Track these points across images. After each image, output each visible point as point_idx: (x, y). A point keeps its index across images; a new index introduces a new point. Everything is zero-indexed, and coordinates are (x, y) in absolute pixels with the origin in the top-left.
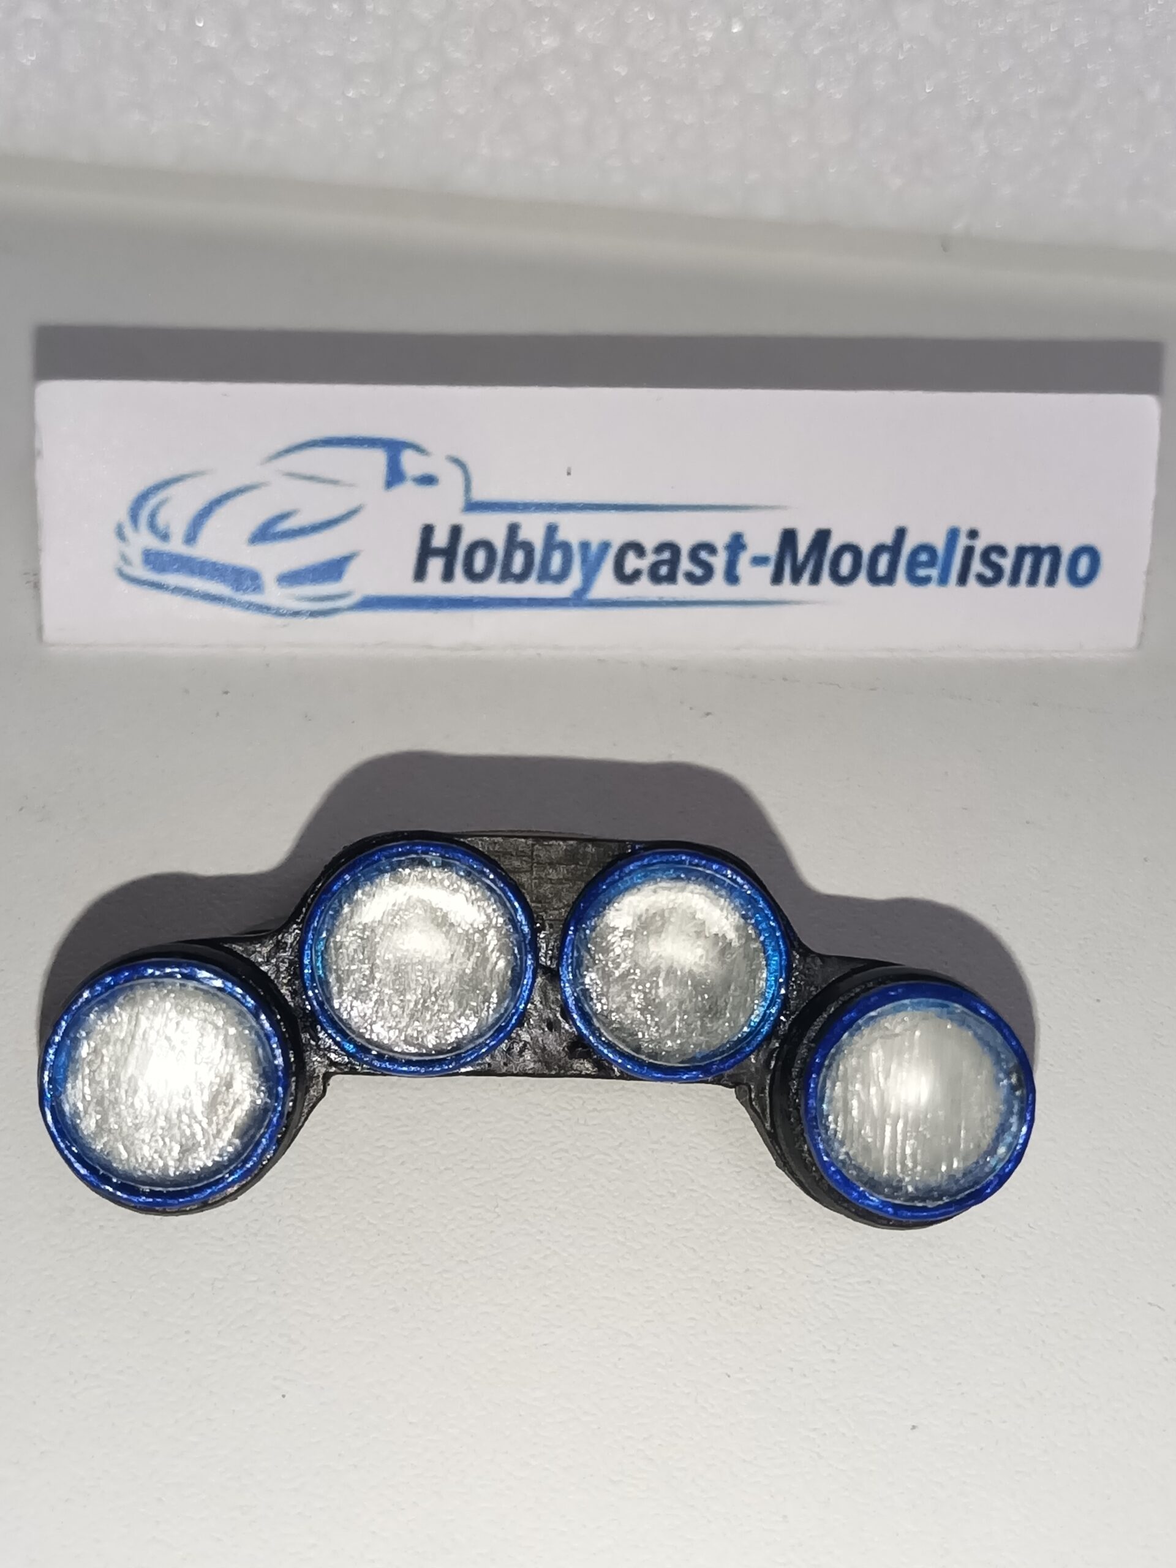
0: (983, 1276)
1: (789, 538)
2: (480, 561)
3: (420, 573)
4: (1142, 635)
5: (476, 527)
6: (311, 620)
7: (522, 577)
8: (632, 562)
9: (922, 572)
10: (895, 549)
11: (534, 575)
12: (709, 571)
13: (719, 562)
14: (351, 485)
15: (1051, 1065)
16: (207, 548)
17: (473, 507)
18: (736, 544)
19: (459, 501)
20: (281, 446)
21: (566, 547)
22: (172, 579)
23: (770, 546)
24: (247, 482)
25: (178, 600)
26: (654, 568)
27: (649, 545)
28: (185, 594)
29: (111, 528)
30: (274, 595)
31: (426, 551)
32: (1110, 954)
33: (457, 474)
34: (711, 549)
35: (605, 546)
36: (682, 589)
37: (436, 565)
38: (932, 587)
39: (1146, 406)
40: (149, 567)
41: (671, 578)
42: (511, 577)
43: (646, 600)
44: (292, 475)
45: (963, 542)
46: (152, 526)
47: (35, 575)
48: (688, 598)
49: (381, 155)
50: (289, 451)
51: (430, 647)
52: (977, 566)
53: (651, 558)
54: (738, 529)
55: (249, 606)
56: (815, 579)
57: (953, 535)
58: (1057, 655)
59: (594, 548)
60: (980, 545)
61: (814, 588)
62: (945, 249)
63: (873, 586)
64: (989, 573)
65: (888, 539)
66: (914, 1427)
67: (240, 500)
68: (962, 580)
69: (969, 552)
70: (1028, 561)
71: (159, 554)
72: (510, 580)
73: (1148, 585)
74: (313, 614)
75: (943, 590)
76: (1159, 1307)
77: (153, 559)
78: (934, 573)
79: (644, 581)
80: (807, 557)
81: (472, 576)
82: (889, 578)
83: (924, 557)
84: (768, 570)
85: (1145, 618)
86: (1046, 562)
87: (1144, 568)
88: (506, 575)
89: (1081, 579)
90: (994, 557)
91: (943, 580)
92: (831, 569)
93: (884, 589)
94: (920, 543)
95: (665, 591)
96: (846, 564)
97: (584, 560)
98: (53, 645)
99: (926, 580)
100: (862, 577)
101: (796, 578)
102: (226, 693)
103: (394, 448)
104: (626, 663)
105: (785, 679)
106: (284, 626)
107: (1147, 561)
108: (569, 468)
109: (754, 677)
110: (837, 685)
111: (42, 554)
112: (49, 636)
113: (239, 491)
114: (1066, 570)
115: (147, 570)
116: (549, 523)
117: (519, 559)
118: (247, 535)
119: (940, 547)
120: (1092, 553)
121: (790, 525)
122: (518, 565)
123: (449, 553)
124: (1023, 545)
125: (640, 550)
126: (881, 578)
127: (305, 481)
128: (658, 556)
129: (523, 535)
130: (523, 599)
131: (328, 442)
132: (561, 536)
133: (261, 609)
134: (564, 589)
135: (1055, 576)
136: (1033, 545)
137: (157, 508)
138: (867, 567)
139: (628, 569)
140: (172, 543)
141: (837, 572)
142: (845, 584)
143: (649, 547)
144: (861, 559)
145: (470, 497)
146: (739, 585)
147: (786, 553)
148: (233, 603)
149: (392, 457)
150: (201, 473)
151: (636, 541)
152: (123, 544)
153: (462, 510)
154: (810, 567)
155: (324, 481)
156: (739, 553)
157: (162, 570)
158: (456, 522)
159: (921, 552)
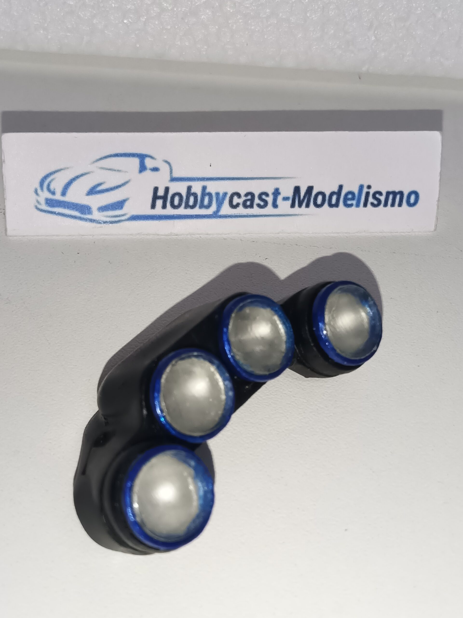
1: (297, 190)
2: (176, 201)
3: (153, 206)
4: (436, 226)
5: (175, 188)
6: (111, 225)
7: (193, 207)
8: (236, 200)
9: (349, 202)
10: (339, 193)
11: (198, 206)
12: (266, 203)
13: (270, 200)
14: (126, 172)
16: (70, 197)
17: (173, 179)
18: (277, 192)
19: (169, 178)
20: (98, 157)
21: (210, 195)
22: (57, 210)
23: (290, 194)
24: (85, 171)
25: (60, 218)
26: (245, 202)
27: (243, 193)
28: (62, 216)
29: (33, 190)
30: (96, 215)
31: (155, 197)
32: (423, 348)
33: (167, 166)
34: (267, 195)
35: (225, 194)
36: (256, 210)
37: (159, 203)
38: (354, 208)
39: (436, 135)
40: (47, 205)
41: (251, 206)
43: (242, 215)
44: (102, 168)
45: (365, 190)
46: (49, 189)
47: (4, 209)
48: (258, 214)
49: (138, 46)
50: (101, 159)
51: (158, 235)
52: (371, 200)
53: (243, 198)
54: (278, 186)
55: (86, 220)
56: (308, 206)
57: (361, 187)
58: (403, 234)
59: (221, 195)
60: (372, 191)
61: (307, 209)
62: (360, 78)
63: (330, 208)
64: (376, 202)
65: (336, 189)
66: (346, 530)
67: (82, 178)
68: (365, 205)
69: (368, 194)
70: (391, 197)
71: (51, 200)
72: (188, 208)
73: (438, 206)
74: (112, 222)
75: (358, 209)
77: (50, 202)
78: (354, 202)
79: (241, 208)
80: (304, 197)
81: (174, 206)
82: (337, 205)
83: (350, 196)
84: (289, 202)
85: (437, 219)
86: (398, 197)
87: (437, 200)
88: (187, 206)
89: (412, 203)
90: (377, 196)
91: (358, 205)
92: (314, 201)
93: (334, 209)
94: (348, 191)
95: (249, 211)
96: (320, 200)
97: (217, 199)
98: (11, 236)
99: (351, 205)
100: (326, 205)
101: (300, 206)
102: (78, 253)
103: (142, 157)
104: (235, 240)
105: (297, 245)
106: (100, 227)
107: (437, 196)
108: (211, 164)
109: (284, 244)
110: (317, 247)
111: (6, 201)
112: (9, 232)
113: (82, 175)
114: (406, 200)
115: (47, 206)
116: (203, 185)
117: (192, 199)
118: (85, 192)
119: (356, 192)
120: (416, 193)
121: (297, 185)
122: (191, 202)
123: (164, 198)
124: (389, 191)
125: (239, 195)
126: (333, 204)
127: (108, 171)
128: (246, 197)
129: (193, 191)
130: (194, 215)
131: (116, 155)
132: (208, 191)
133: (91, 221)
134: (210, 211)
135: (402, 203)
136: (393, 191)
137: (50, 182)
138: (328, 200)
139: (235, 203)
140: (56, 195)
141: (317, 203)
142: (319, 207)
143: (242, 194)
144: (326, 198)
145: (172, 176)
146: (278, 208)
147: (296, 196)
148: (81, 219)
149: (141, 160)
150: (68, 168)
151: (237, 192)
152: (37, 196)
153: (169, 181)
154: (306, 200)
155: (115, 170)
156: (278, 196)
157: (53, 206)
158: (167, 186)
159: (349, 194)
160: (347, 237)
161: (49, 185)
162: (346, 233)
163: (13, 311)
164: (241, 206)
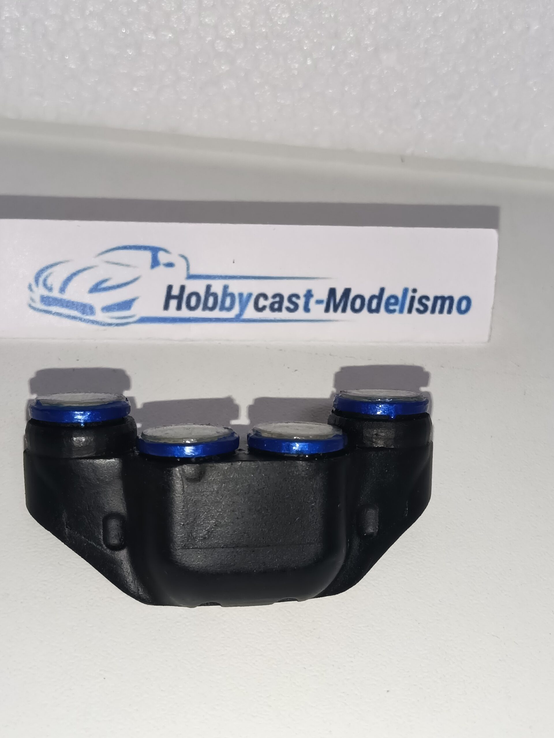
0: (419, 623)
1: (332, 292)
2: (193, 301)
3: (166, 307)
4: (490, 336)
5: (192, 286)
6: (116, 328)
7: (212, 309)
8: (262, 302)
9: (392, 308)
10: (380, 297)
11: (218, 308)
12: (296, 306)
13: (301, 302)
14: (135, 267)
15: (450, 529)
16: (70, 295)
17: (190, 277)
18: (309, 295)
19: (185, 275)
20: (104, 249)
21: (232, 295)
22: (54, 309)
23: (324, 296)
24: (89, 265)
25: (56, 318)
26: (272, 304)
27: (270, 294)
28: (59, 316)
29: (26, 285)
30: (100, 316)
31: (169, 297)
33: (183, 262)
34: (297, 297)
35: (250, 295)
36: (284, 314)
37: (173, 303)
38: (396, 314)
39: (492, 233)
40: (43, 303)
41: (280, 309)
42: (207, 308)
43: (269, 319)
44: (108, 262)
45: (410, 294)
46: (45, 285)
48: (287, 318)
49: (148, 117)
50: (107, 251)
51: (171, 340)
52: (416, 305)
53: (270, 301)
54: (309, 287)
55: (88, 321)
56: (344, 310)
57: (406, 291)
58: (452, 345)
59: (245, 295)
60: (417, 296)
61: (343, 314)
62: (402, 162)
63: (369, 313)
64: (422, 308)
65: (377, 293)
66: (388, 691)
67: (85, 273)
68: (410, 311)
69: (413, 298)
70: (439, 302)
71: (48, 298)
72: (207, 310)
73: (493, 314)
74: (117, 325)
75: (401, 315)
76: (498, 637)
77: (45, 300)
78: (397, 308)
79: (267, 311)
80: (341, 300)
81: (190, 308)
82: (377, 310)
83: (392, 301)
84: (323, 306)
85: (491, 328)
86: (447, 303)
87: (491, 306)
88: (206, 308)
89: (463, 311)
90: (424, 301)
91: (401, 311)
92: (351, 306)
93: (375, 315)
94: (391, 295)
95: (277, 315)
96: (358, 304)
97: (240, 301)
99: (394, 311)
100: (365, 309)
101: (335, 310)
102: (78, 360)
103: (155, 251)
104: (259, 347)
105: (331, 355)
106: (104, 330)
107: (492, 303)
108: (234, 260)
109: (316, 354)
110: (354, 358)
113: (84, 270)
114: (456, 307)
115: (42, 305)
116: (225, 285)
117: (211, 301)
118: (88, 289)
119: (400, 296)
120: (468, 299)
121: (333, 286)
122: (210, 303)
123: (179, 298)
124: (437, 295)
125: (265, 297)
126: (374, 310)
127: (114, 265)
128: (274, 299)
129: (213, 290)
130: (213, 318)
131: (125, 248)
132: (230, 290)
133: (93, 322)
134: (231, 314)
135: (451, 310)
136: (441, 296)
137: (47, 277)
138: (367, 305)
139: (261, 305)
140: (54, 292)
141: (354, 307)
142: (357, 313)
144: (365, 301)
145: (189, 273)
146: (310, 313)
147: (331, 298)
148: (81, 319)
149: (154, 254)
150: (67, 261)
151: (264, 293)
152: (31, 293)
153: (186, 278)
154: (342, 305)
155: (122, 265)
156: (310, 298)
157: (50, 305)
158: (182, 284)
159: (391, 299)
160: (388, 347)
161: (45, 280)
162: (387, 342)
164: (268, 310)
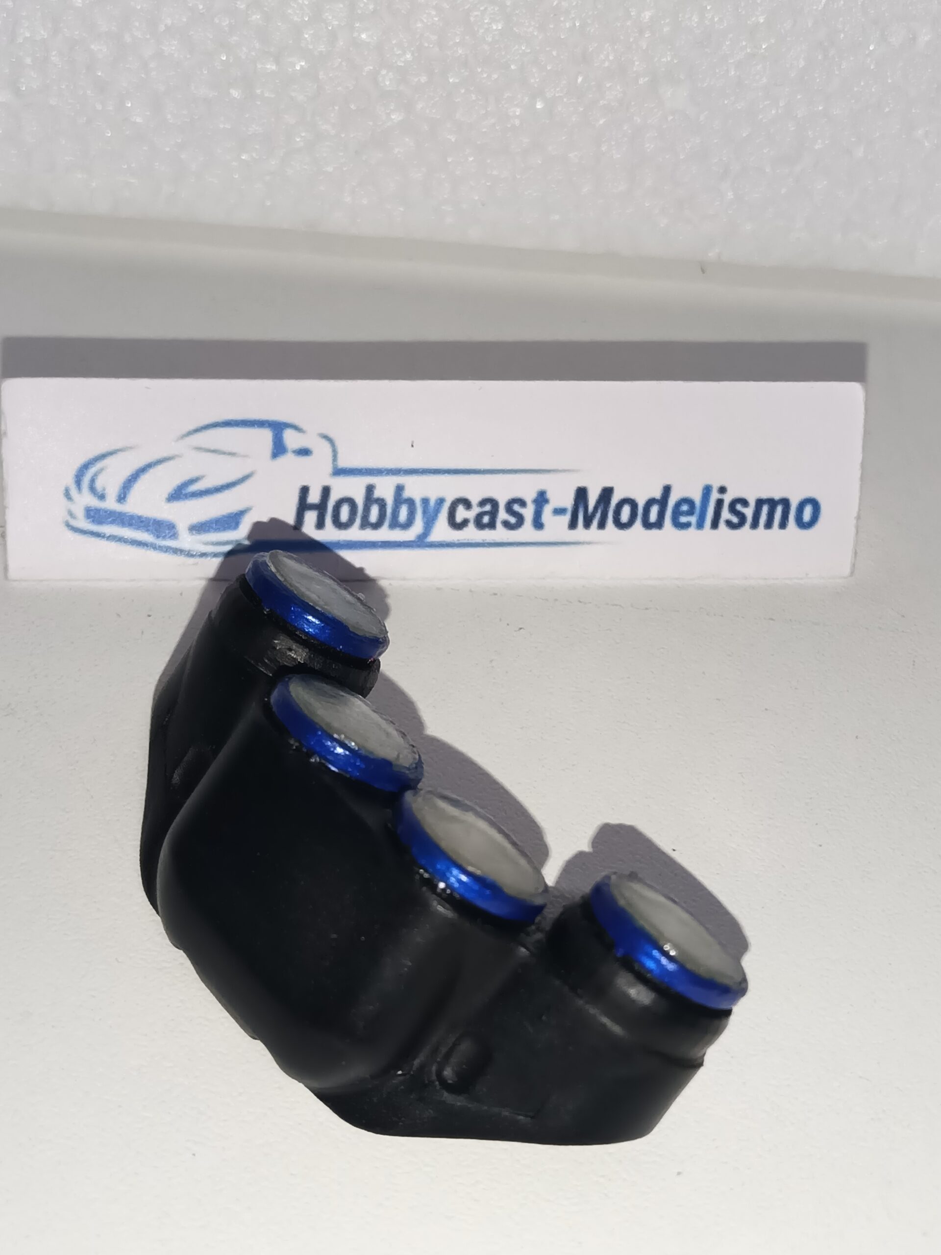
0: (732, 1057)
1: (581, 494)
2: (344, 513)
3: (299, 523)
4: (854, 566)
5: (342, 488)
6: (215, 559)
7: (377, 526)
8: (461, 513)
9: (683, 519)
10: (663, 502)
11: (387, 524)
12: (520, 519)
13: (528, 513)
14: (245, 456)
15: (785, 895)
16: (135, 505)
17: (339, 472)
18: (541, 499)
19: (329, 469)
20: (191, 427)
21: (411, 502)
22: (108, 529)
23: (568, 502)
24: (165, 454)
25: (113, 545)
26: (479, 517)
28: (117, 541)
29: (60, 490)
30: (187, 540)
31: (303, 506)
32: (829, 810)
33: (326, 447)
34: (522, 503)
35: (441, 501)
36: (500, 533)
37: (311, 517)
38: (692, 530)
39: (855, 389)
40: (89, 520)
41: (492, 525)
42: (369, 525)
43: (473, 542)
44: (199, 449)
45: (715, 496)
46: (92, 489)
48: (505, 540)
49: (268, 203)
50: (197, 431)
52: (726, 514)
53: (476, 510)
54: (542, 487)
55: (167, 549)
56: (602, 525)
57: (707, 490)
58: (789, 582)
59: (432, 503)
60: (728, 498)
61: (601, 532)
62: (703, 271)
63: (645, 529)
64: (735, 520)
65: (658, 495)
66: (679, 1173)
67: (160, 467)
68: (715, 525)
69: (720, 503)
70: (765, 509)
71: (98, 511)
72: (369, 527)
73: (857, 528)
74: (216, 555)
75: (700, 533)
77: (94, 515)
78: (693, 519)
80: (596, 508)
81: (339, 525)
82: (659, 524)
83: (685, 508)
84: (566, 518)
85: (856, 553)
86: (779, 509)
87: (855, 515)
88: (365, 524)
89: (806, 523)
90: (739, 507)
91: (700, 525)
92: (614, 517)
93: (654, 532)
94: (682, 497)
95: (487, 535)
96: (626, 513)
97: (425, 512)
98: (16, 580)
99: (687, 525)
101: (587, 524)
102: (149, 616)
103: (278, 428)
104: (458, 590)
105: (580, 602)
106: (194, 564)
107: (856, 509)
108: (413, 442)
109: (556, 600)
110: (620, 606)
111: (7, 511)
112: (12, 574)
113: (159, 462)
114: (794, 516)
115: (88, 523)
116: (397, 484)
117: (375, 512)
118: (165, 495)
119: (697, 500)
120: (814, 503)
121: (582, 484)
122: (374, 517)
123: (321, 507)
124: (762, 498)
125: (467, 504)
126: (653, 523)
127: (209, 454)
128: (482, 508)
129: (377, 494)
130: (378, 542)
131: (228, 424)
132: (406, 494)
133: (177, 551)
134: (410, 535)
135: (786, 522)
136: (769, 498)
137: (96, 475)
138: (642, 516)
139: (459, 519)
140: (108, 501)
141: (619, 519)
142: (625, 529)
143: (475, 501)
144: (637, 509)
145: (336, 465)
146: (543, 530)
147: (579, 505)
148: (154, 547)
149: (276, 434)
150: (131, 448)
151: (465, 497)
152: (69, 503)
153: (331, 474)
154: (598, 516)
155: (224, 453)
156: (543, 506)
157: (100, 523)
158: (326, 484)
159: (683, 504)
160: (679, 587)
161: (93, 481)
162: (677, 579)
163: (19, 731)
164: (471, 526)
